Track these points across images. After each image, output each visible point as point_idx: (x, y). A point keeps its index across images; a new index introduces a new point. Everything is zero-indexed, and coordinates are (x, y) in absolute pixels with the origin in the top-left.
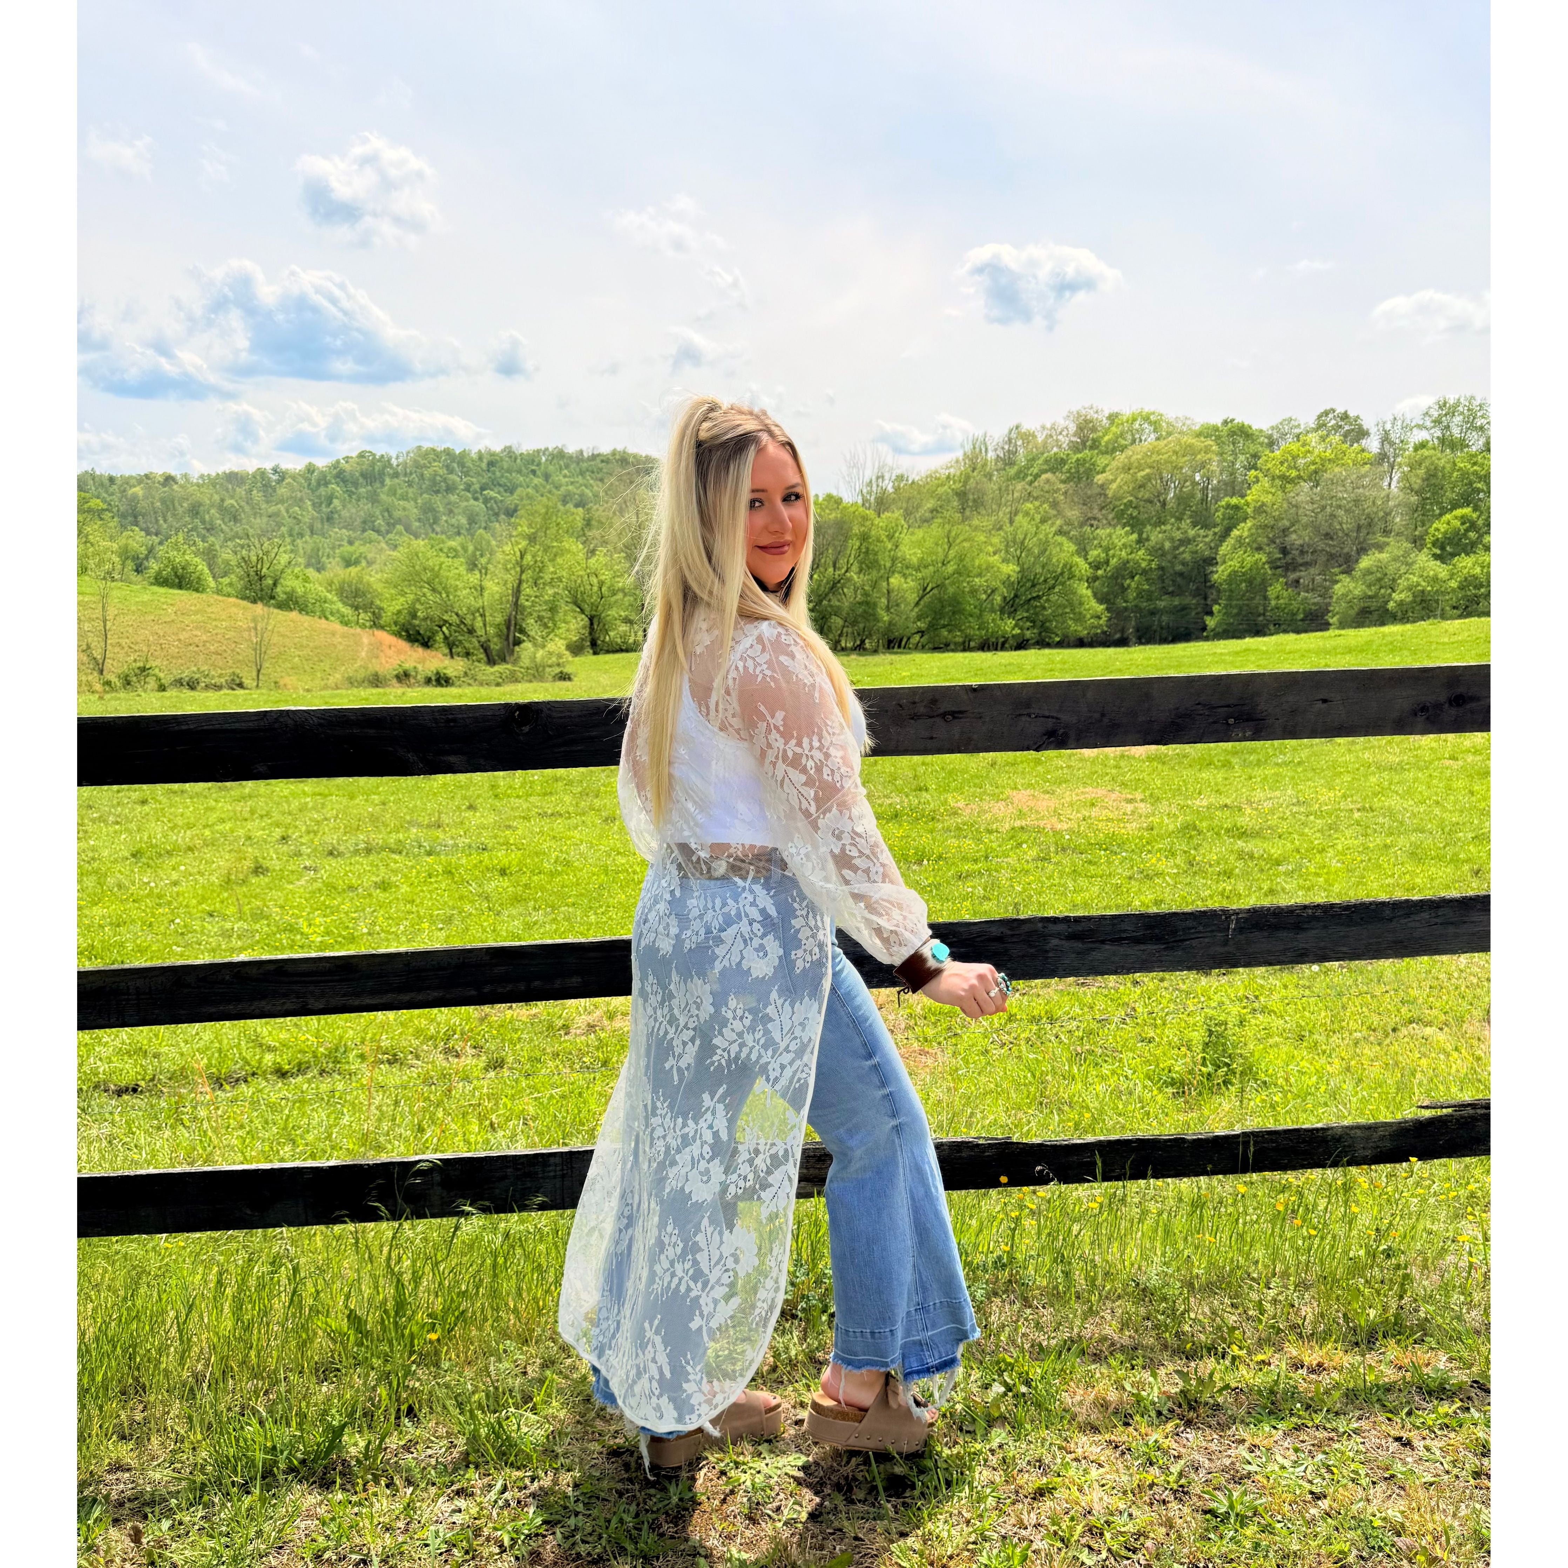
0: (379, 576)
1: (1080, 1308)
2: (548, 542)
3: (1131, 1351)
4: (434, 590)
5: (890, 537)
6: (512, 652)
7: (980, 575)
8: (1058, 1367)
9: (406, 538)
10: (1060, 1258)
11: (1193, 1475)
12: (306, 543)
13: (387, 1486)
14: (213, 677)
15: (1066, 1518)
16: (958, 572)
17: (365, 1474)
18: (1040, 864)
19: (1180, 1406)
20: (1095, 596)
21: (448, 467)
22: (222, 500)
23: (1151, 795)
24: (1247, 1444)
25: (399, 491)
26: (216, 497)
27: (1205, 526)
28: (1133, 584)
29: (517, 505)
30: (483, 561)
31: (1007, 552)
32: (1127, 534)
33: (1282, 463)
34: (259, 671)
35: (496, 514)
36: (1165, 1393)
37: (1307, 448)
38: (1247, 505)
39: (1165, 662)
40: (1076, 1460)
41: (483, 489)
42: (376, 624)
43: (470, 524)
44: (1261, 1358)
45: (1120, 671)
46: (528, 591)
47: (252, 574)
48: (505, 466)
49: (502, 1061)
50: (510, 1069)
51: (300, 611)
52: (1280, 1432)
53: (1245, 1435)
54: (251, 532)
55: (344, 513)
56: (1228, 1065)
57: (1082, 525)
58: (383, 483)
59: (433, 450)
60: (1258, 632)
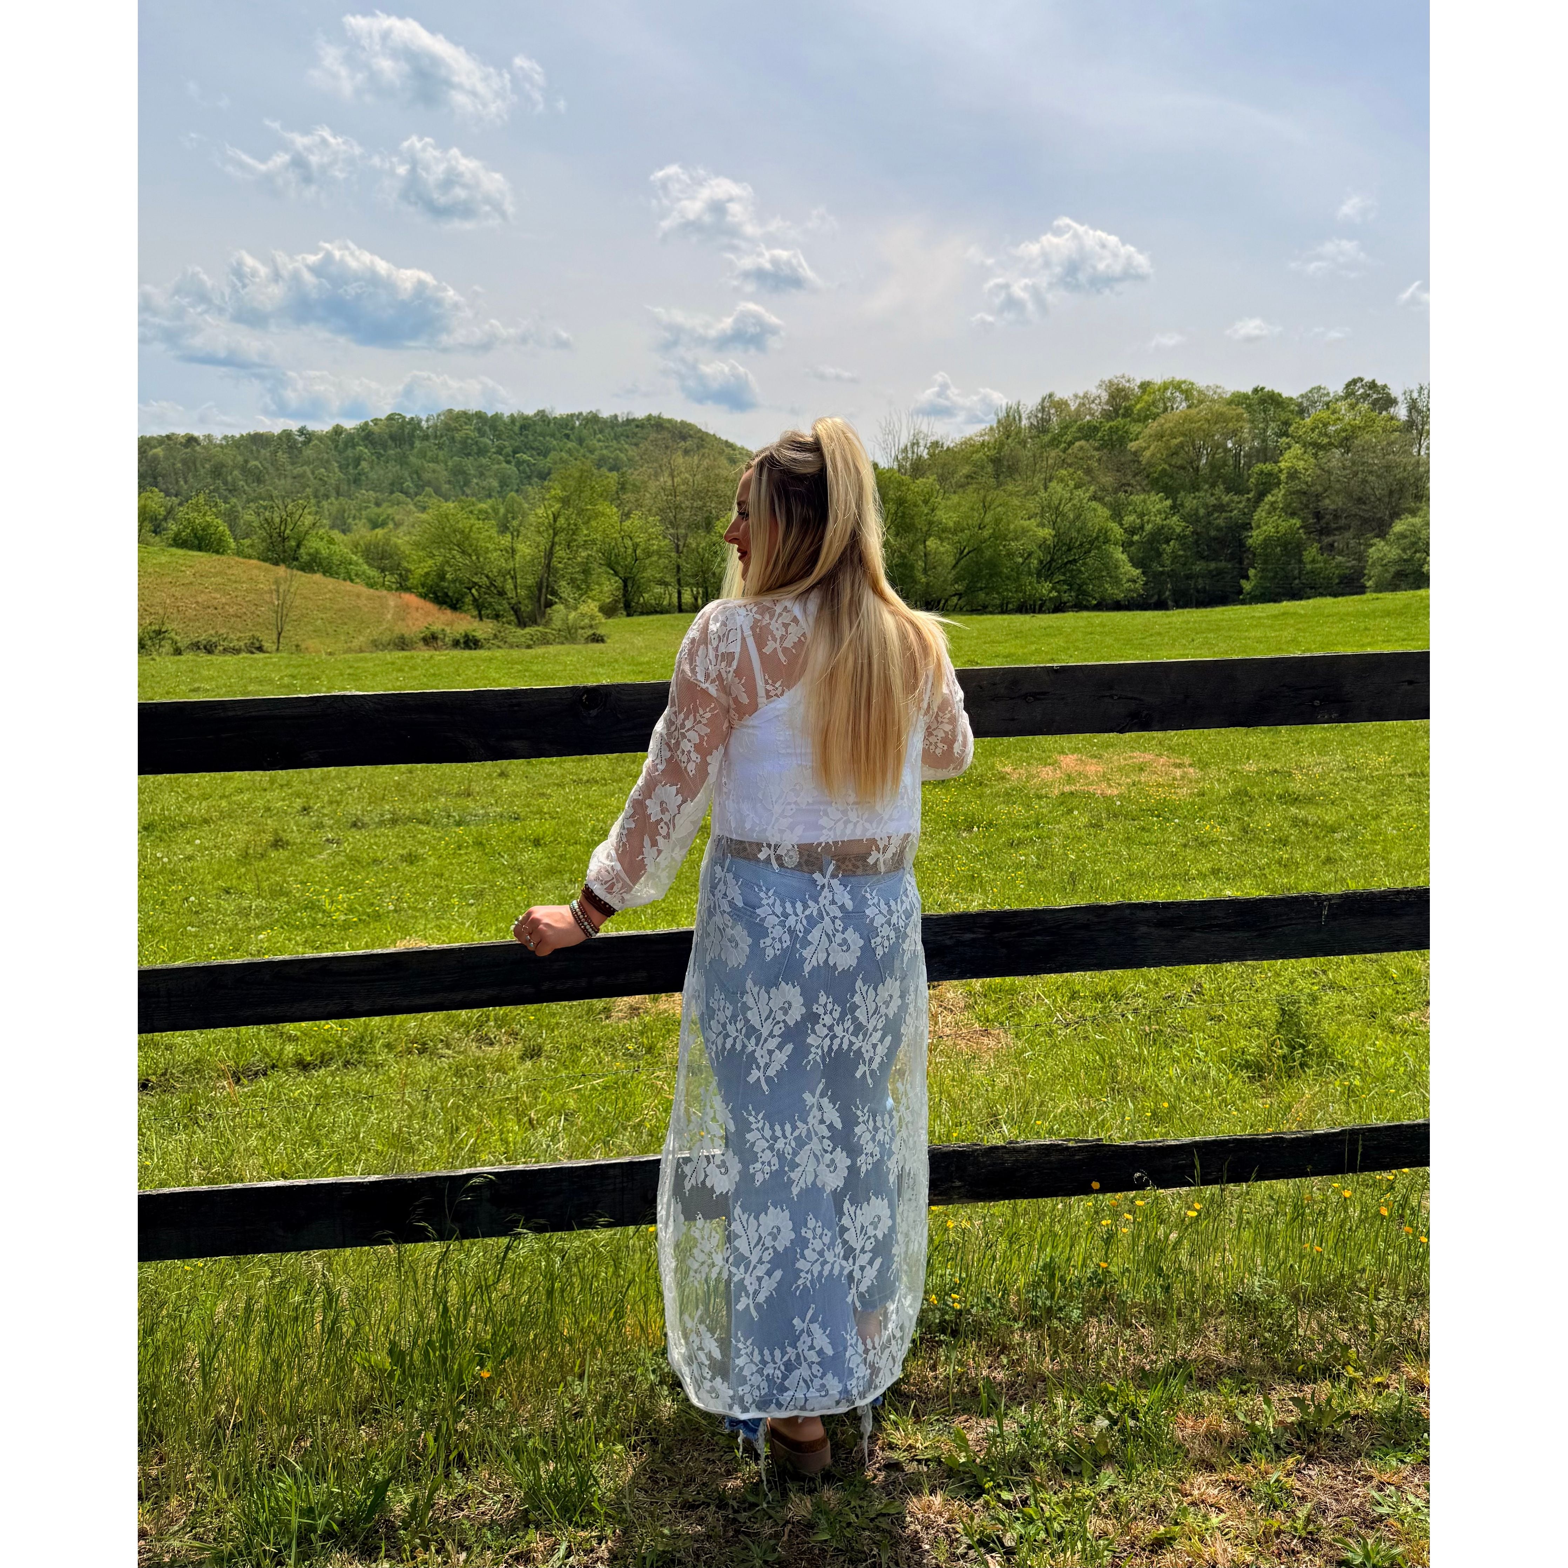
0: (406, 538)
1: (1182, 1327)
2: (583, 505)
3: (1239, 1375)
4: (463, 552)
5: (926, 502)
6: (543, 614)
7: (1016, 539)
8: (1165, 1396)
9: (435, 500)
11: (1321, 1520)
12: (331, 506)
14: (232, 640)
16: (994, 536)
17: (413, 1538)
18: (1092, 831)
19: (1299, 1438)
20: (1131, 560)
21: (479, 430)
22: (246, 462)
23: (1200, 760)
24: (1375, 1482)
25: (429, 454)
26: (240, 459)
27: (1238, 492)
28: (1168, 549)
29: (550, 469)
30: (515, 523)
31: (1042, 517)
32: (1161, 500)
33: (1313, 430)
34: (280, 634)
35: (529, 477)
36: (1281, 1422)
37: (1336, 416)
38: (1281, 471)
39: (1204, 625)
40: (1193, 1504)
41: (515, 452)
42: (403, 586)
43: (501, 487)
44: (1378, 1379)
45: (1159, 634)
46: (561, 553)
47: (275, 535)
48: (538, 429)
49: (540, 1050)
50: (548, 1058)
51: (324, 573)
52: (1409, 1467)
53: (1372, 1471)
54: (275, 493)
55: (373, 475)
56: (1303, 1046)
57: (1116, 491)
58: (412, 446)
59: (465, 413)
60: (1295, 595)
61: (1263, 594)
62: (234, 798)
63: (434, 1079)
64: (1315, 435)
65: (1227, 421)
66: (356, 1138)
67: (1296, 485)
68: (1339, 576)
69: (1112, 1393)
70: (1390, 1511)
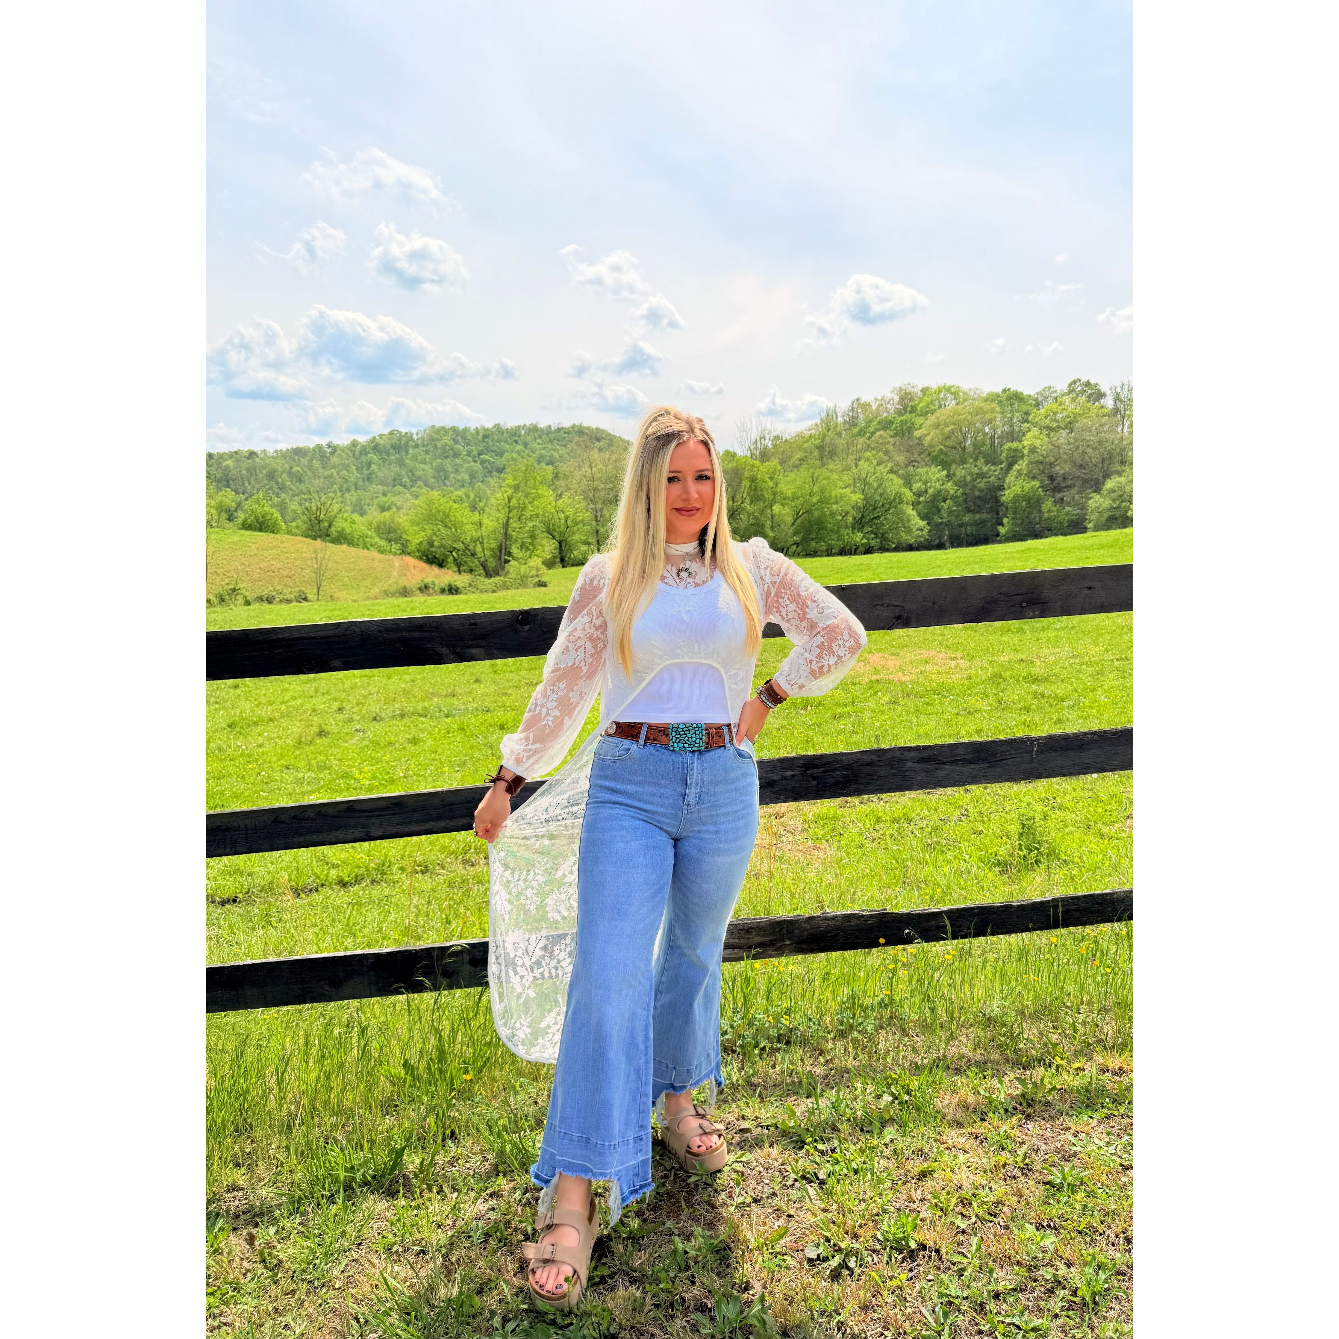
0: (406, 518)
1: (944, 1035)
2: (528, 490)
3: (983, 1065)
4: (445, 526)
5: (771, 479)
6: (503, 569)
7: (836, 503)
8: (930, 1080)
9: (425, 490)
10: (926, 998)
11: (1034, 1156)
12: (351, 496)
13: (438, 1193)
14: (285, 594)
15: (944, 1193)
16: (821, 501)
17: (422, 1184)
18: (892, 706)
19: (1021, 1105)
20: (919, 515)
21: (454, 440)
22: (291, 468)
23: (968, 654)
24: (1072, 1131)
25: (419, 458)
26: (287, 466)
27: (994, 464)
28: (945, 506)
29: (505, 465)
30: (481, 504)
31: (855, 486)
32: (939, 471)
33: (1046, 417)
34: (319, 588)
35: (490, 472)
36: (1009, 1095)
37: (1063, 406)
38: (1024, 447)
39: (971, 559)
40: (948, 1148)
41: (480, 454)
42: (404, 552)
43: (471, 479)
44: (1077, 1065)
45: (939, 566)
46: (514, 525)
47: (313, 519)
48: (496, 437)
51: (349, 544)
53: (1070, 1124)
54: (312, 489)
55: (380, 474)
56: (1038, 849)
57: (907, 466)
58: (407, 452)
59: (443, 428)
60: (1037, 536)
61: (1013, 536)
62: (290, 703)
64: (1047, 421)
65: (984, 413)
67: (1035, 457)
68: (1068, 521)
69: (895, 1079)
70: (1082, 1149)
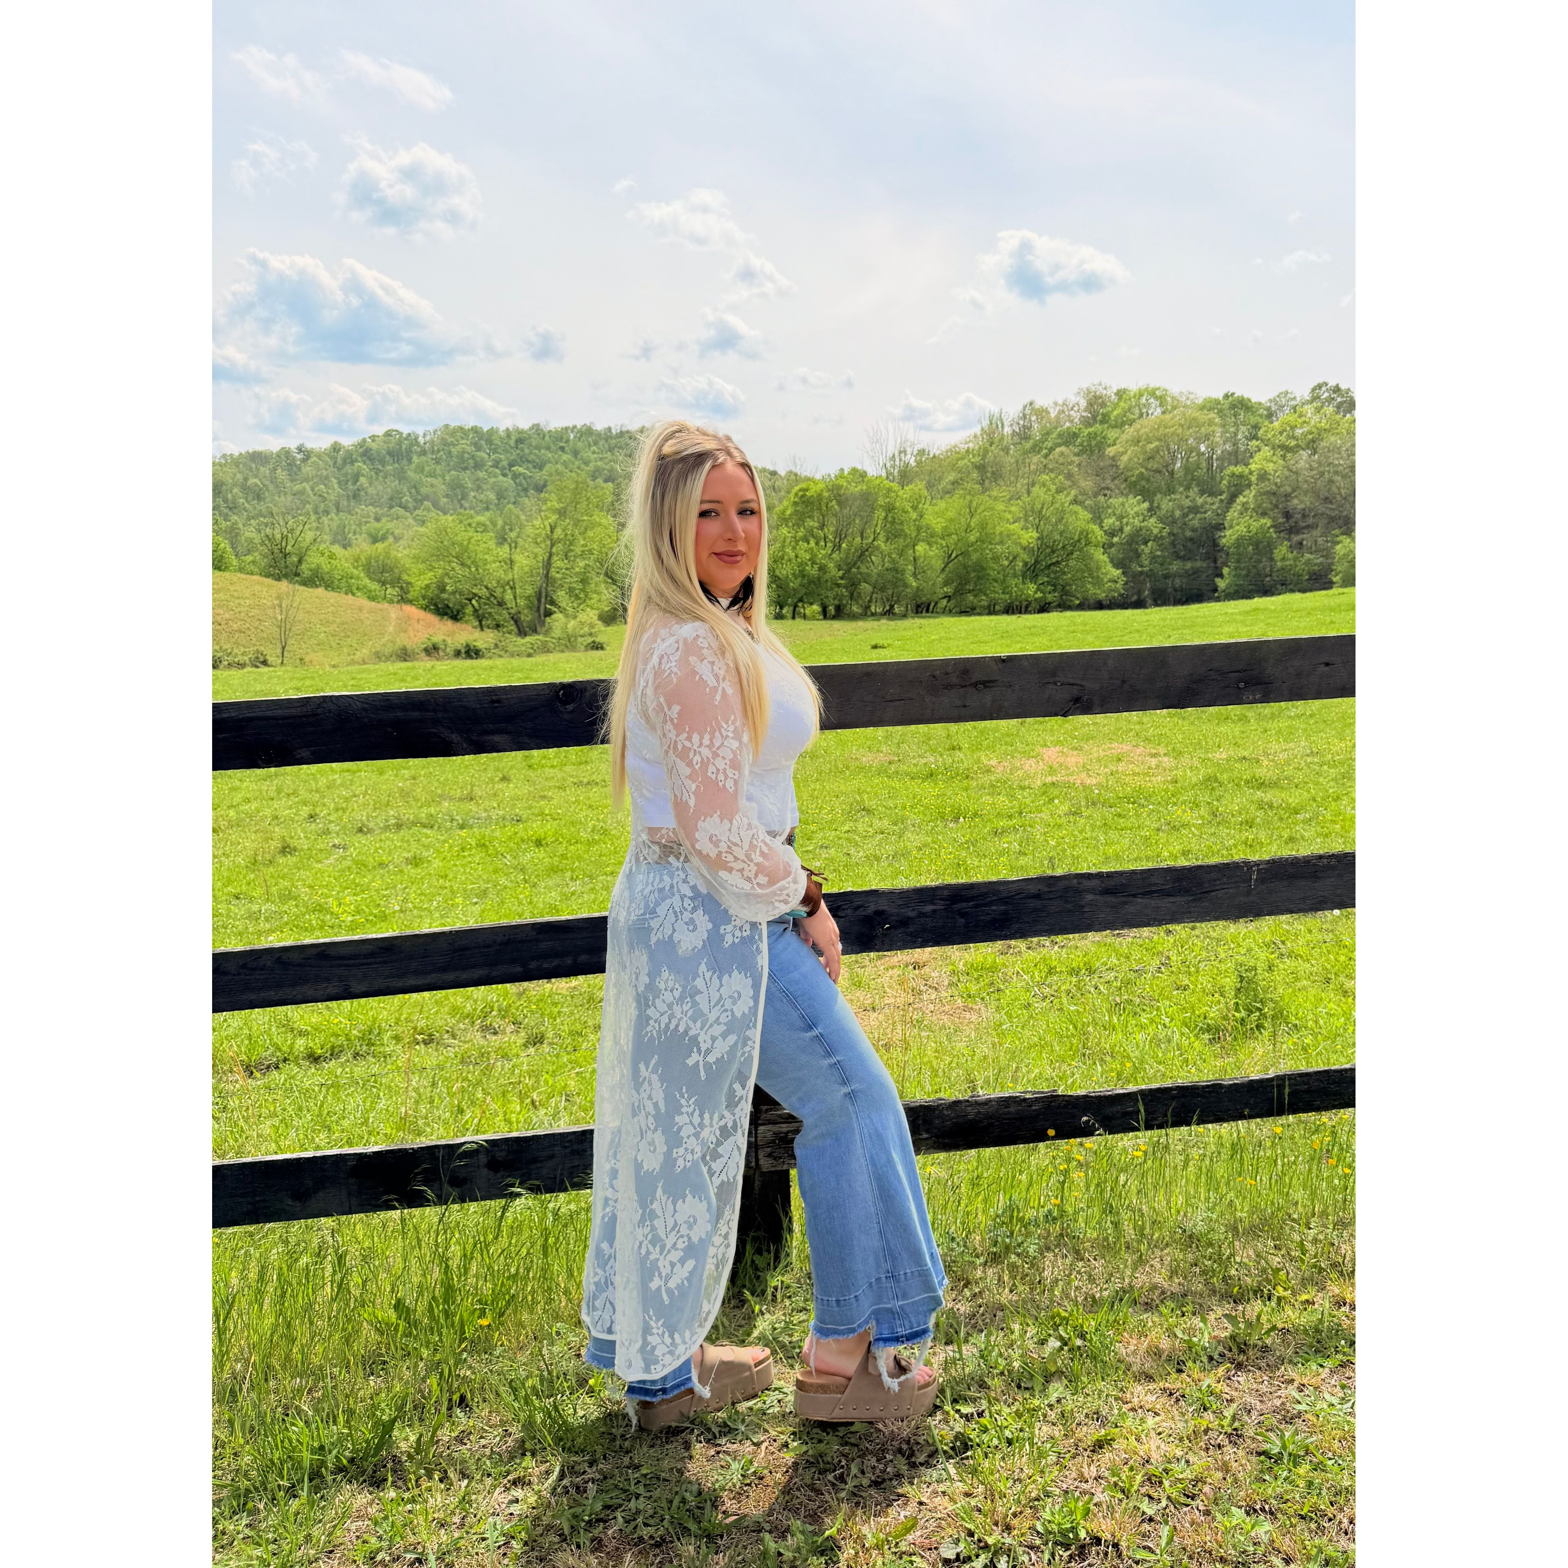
0: (406, 552)
1: (1130, 1259)
2: (579, 516)
3: (1181, 1298)
4: (462, 564)
5: (915, 508)
6: (543, 623)
7: (1001, 543)
8: (1112, 1318)
9: (433, 514)
10: (1109, 1209)
11: (1246, 1418)
12: (331, 521)
13: (441, 1481)
14: (236, 655)
15: (1126, 1468)
16: (980, 540)
17: (418, 1468)
18: (1072, 818)
19: (1230, 1350)
20: (1112, 561)
21: (475, 444)
22: (246, 479)
23: (1174, 749)
24: (1296, 1384)
25: (427, 469)
26: (239, 476)
27: (1212, 494)
28: (1146, 550)
29: (546, 481)
30: (513, 535)
31: (1026, 520)
32: (1139, 503)
33: (1281, 433)
34: (283, 648)
35: (526, 490)
36: (1215, 1337)
37: (1303, 419)
38: (1251, 473)
39: (1180, 622)
40: (1133, 1409)
41: (511, 465)
42: (404, 599)
43: (498, 499)
44: (1304, 1297)
45: (1138, 631)
46: (559, 564)
47: (276, 551)
48: (534, 443)
49: (542, 1037)
50: (550, 1044)
51: (327, 587)
52: (1327, 1370)
53: (1294, 1375)
54: (275, 510)
55: (371, 491)
56: (1260, 1010)
57: (1096, 495)
58: (410, 461)
59: (461, 428)
60: (1267, 592)
61: (1236, 592)
62: (241, 808)
63: (441, 1067)
64: (1283, 438)
65: (1199, 426)
66: (366, 1122)
67: (1266, 486)
68: (1309, 573)
69: (1064, 1318)
70: (1308, 1408)
